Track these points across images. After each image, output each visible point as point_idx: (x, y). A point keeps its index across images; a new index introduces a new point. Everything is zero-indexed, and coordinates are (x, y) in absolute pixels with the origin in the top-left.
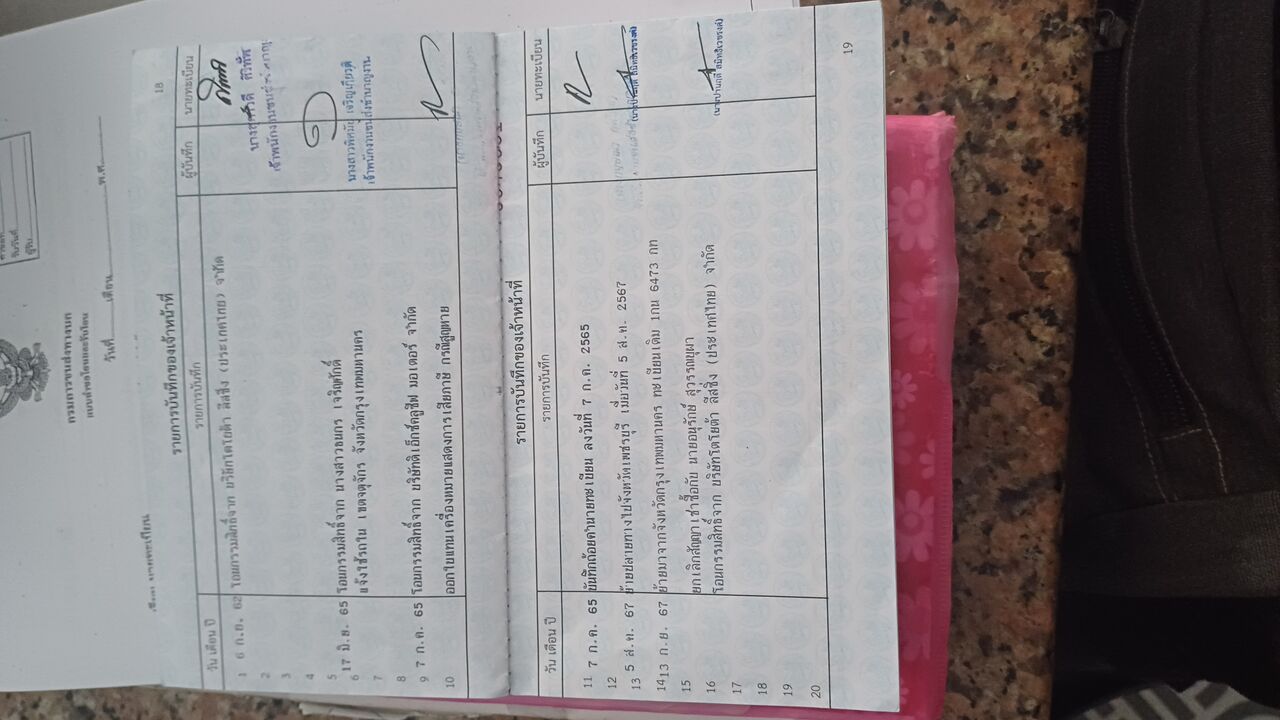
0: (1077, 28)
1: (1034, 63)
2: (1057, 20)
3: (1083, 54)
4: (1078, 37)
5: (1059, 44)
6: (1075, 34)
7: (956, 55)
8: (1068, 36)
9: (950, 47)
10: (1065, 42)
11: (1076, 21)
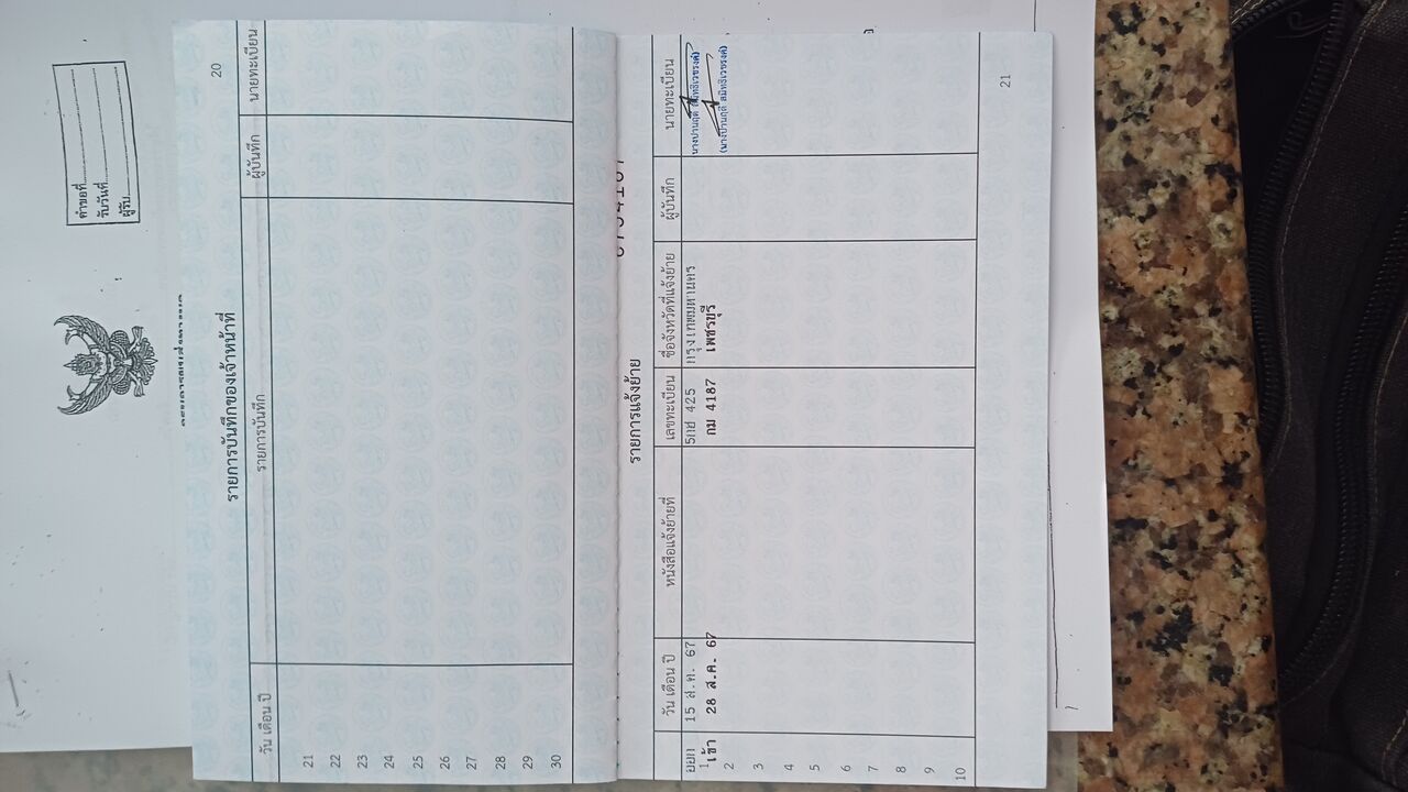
0: (1261, 718)
1: (1216, 765)
2: (1237, 711)
3: (1272, 748)
4: (1262, 729)
5: (1242, 740)
6: (1259, 726)
7: (1121, 762)
8: (1251, 730)
9: (1113, 753)
10: (1249, 737)
11: (1259, 711)
